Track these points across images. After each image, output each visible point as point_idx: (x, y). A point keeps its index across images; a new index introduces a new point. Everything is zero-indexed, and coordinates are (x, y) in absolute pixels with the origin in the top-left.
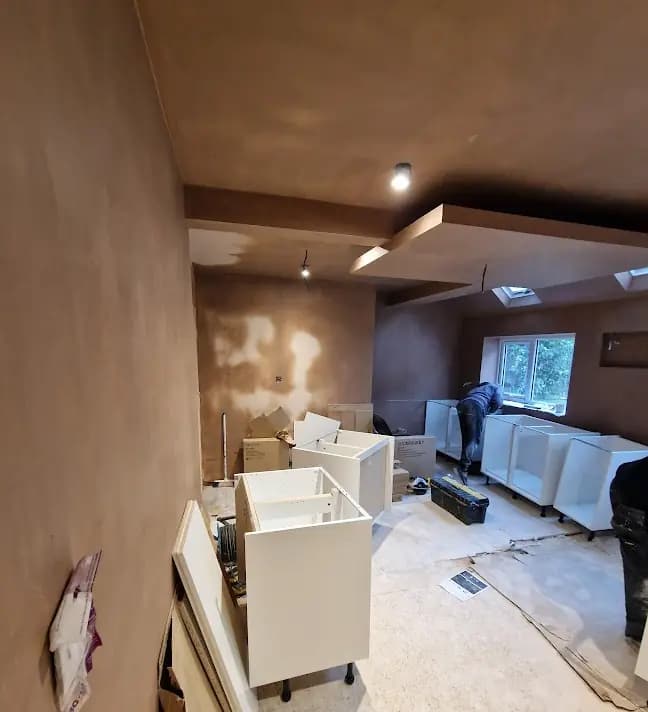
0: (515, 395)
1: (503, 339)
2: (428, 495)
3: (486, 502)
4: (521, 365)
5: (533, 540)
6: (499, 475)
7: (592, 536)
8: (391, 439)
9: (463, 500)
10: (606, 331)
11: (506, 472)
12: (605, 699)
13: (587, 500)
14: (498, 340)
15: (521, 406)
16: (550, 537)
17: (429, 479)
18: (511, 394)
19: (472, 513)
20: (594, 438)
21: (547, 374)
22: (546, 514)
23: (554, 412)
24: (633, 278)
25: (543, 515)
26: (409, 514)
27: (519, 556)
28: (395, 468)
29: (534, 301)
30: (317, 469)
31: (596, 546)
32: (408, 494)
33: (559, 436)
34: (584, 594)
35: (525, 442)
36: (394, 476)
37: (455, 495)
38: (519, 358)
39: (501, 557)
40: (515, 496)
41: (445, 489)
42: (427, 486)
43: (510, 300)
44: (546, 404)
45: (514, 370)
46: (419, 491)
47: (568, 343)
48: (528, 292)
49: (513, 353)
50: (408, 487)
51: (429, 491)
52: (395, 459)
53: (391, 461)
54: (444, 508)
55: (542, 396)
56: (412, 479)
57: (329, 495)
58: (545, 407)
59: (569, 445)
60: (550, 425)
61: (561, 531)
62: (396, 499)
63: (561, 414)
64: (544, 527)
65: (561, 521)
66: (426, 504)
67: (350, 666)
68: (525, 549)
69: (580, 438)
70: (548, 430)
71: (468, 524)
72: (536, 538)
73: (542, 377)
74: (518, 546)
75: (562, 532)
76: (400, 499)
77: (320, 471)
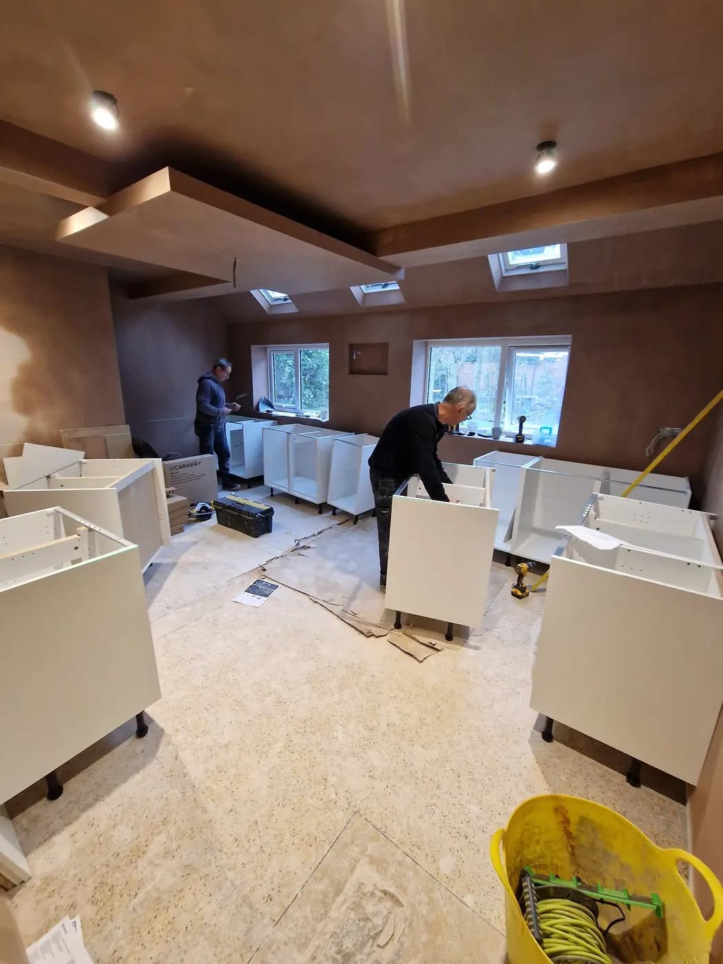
0: (287, 405)
1: (270, 348)
2: (214, 520)
3: (271, 511)
4: (290, 376)
5: (314, 535)
6: (281, 485)
7: (355, 519)
8: (158, 462)
9: (248, 514)
10: (351, 343)
11: (286, 481)
12: (369, 635)
13: (350, 491)
14: (265, 349)
15: (294, 415)
16: (326, 529)
17: (212, 502)
18: (284, 405)
19: (258, 525)
20: (351, 437)
21: (313, 384)
22: (323, 510)
23: (320, 419)
24: (365, 295)
25: (320, 513)
26: (195, 543)
27: (303, 552)
28: (168, 496)
29: (292, 309)
30: (51, 510)
31: (359, 527)
32: (191, 523)
33: (325, 439)
34: (353, 565)
35: (299, 449)
36: (168, 505)
37: (241, 511)
38: (287, 369)
39: (289, 557)
40: (297, 502)
41: (229, 508)
42: (210, 510)
43: (271, 306)
44: (314, 412)
45: (284, 382)
46: (203, 516)
47: (324, 353)
48: (285, 300)
49: (282, 364)
50: (190, 515)
51: (214, 515)
52: (166, 487)
53: (163, 490)
54: (231, 527)
55: (310, 406)
56: (193, 505)
57: (76, 536)
58: (313, 414)
59: (332, 445)
60: (317, 430)
61: (335, 522)
62: (176, 529)
63: (326, 420)
64: (322, 522)
65: (334, 514)
66: (212, 528)
67: (140, 717)
68: (308, 545)
69: (341, 438)
70: (317, 435)
71: (256, 536)
72: (316, 533)
73: (309, 388)
74: (301, 544)
75: (337, 522)
76: (181, 530)
77: (56, 511)
